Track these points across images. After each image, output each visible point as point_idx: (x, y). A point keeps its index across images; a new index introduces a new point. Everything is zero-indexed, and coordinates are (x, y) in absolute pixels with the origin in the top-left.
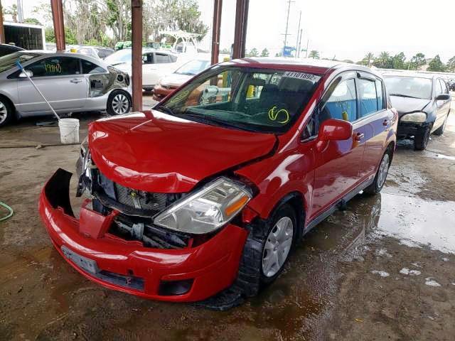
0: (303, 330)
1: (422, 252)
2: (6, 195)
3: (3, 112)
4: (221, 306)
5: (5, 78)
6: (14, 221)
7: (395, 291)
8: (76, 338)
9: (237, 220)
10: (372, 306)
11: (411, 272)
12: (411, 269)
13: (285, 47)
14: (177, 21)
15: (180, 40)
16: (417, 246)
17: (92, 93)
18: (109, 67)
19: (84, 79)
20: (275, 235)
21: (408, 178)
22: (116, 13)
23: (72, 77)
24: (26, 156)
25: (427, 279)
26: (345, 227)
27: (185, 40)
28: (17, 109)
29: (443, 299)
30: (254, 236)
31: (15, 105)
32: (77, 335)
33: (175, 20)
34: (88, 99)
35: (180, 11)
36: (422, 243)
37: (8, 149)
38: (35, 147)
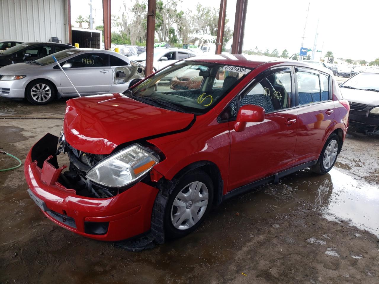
0: (190, 275)
1: (338, 226)
2: (23, 152)
3: (48, 93)
4: (134, 248)
5: (52, 68)
6: (18, 171)
7: (292, 255)
8: (15, 257)
9: (146, 179)
10: (263, 264)
11: (318, 241)
12: (318, 239)
13: (302, 48)
14: (209, 27)
15: (205, 42)
16: (337, 221)
17: (117, 81)
18: (131, 62)
19: (111, 70)
20: (186, 195)
21: (364, 163)
22: (161, 21)
23: (102, 69)
24: (52, 125)
25: (328, 249)
26: (277, 198)
27: (209, 41)
28: (59, 91)
29: (334, 268)
30: (162, 194)
31: (57, 88)
32: (17, 255)
33: (207, 26)
34: (113, 85)
35: (212, 19)
36: (343, 219)
37: (43, 120)
38: (62, 119)
